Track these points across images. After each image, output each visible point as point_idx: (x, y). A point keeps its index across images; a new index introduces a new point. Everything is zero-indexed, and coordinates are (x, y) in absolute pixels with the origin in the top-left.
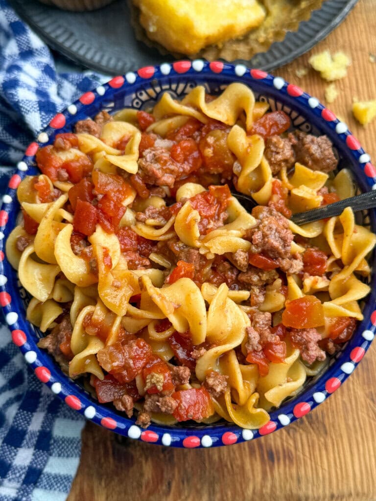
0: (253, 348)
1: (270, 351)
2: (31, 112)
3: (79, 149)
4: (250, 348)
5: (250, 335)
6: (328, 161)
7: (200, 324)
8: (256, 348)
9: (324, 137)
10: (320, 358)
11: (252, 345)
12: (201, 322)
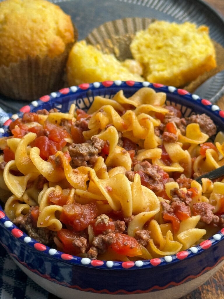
0: (167, 210)
1: (179, 211)
2: (3, 117)
3: (39, 123)
4: (165, 211)
5: (164, 205)
6: (210, 126)
7: (128, 202)
8: (169, 210)
9: (204, 115)
10: (215, 220)
11: (166, 209)
12: (128, 200)
